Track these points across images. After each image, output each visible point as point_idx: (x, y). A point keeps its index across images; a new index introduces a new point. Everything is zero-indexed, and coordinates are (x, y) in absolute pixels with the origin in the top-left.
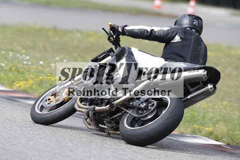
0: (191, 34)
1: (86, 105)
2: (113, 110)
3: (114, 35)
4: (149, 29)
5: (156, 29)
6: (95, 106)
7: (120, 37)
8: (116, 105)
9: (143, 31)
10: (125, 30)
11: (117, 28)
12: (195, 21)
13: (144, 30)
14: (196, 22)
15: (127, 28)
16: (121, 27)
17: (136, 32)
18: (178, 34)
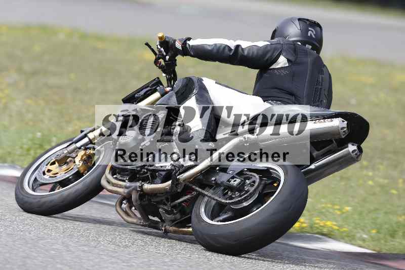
0: (306, 53)
1: (124, 181)
2: (179, 191)
3: (166, 56)
4: (232, 44)
5: (245, 44)
6: (143, 183)
7: (176, 58)
8: (184, 181)
9: (222, 48)
10: (187, 46)
11: (173, 42)
12: (310, 30)
13: (224, 46)
14: (311, 33)
15: (191, 43)
16: (180, 40)
17: (210, 50)
18: (284, 54)
